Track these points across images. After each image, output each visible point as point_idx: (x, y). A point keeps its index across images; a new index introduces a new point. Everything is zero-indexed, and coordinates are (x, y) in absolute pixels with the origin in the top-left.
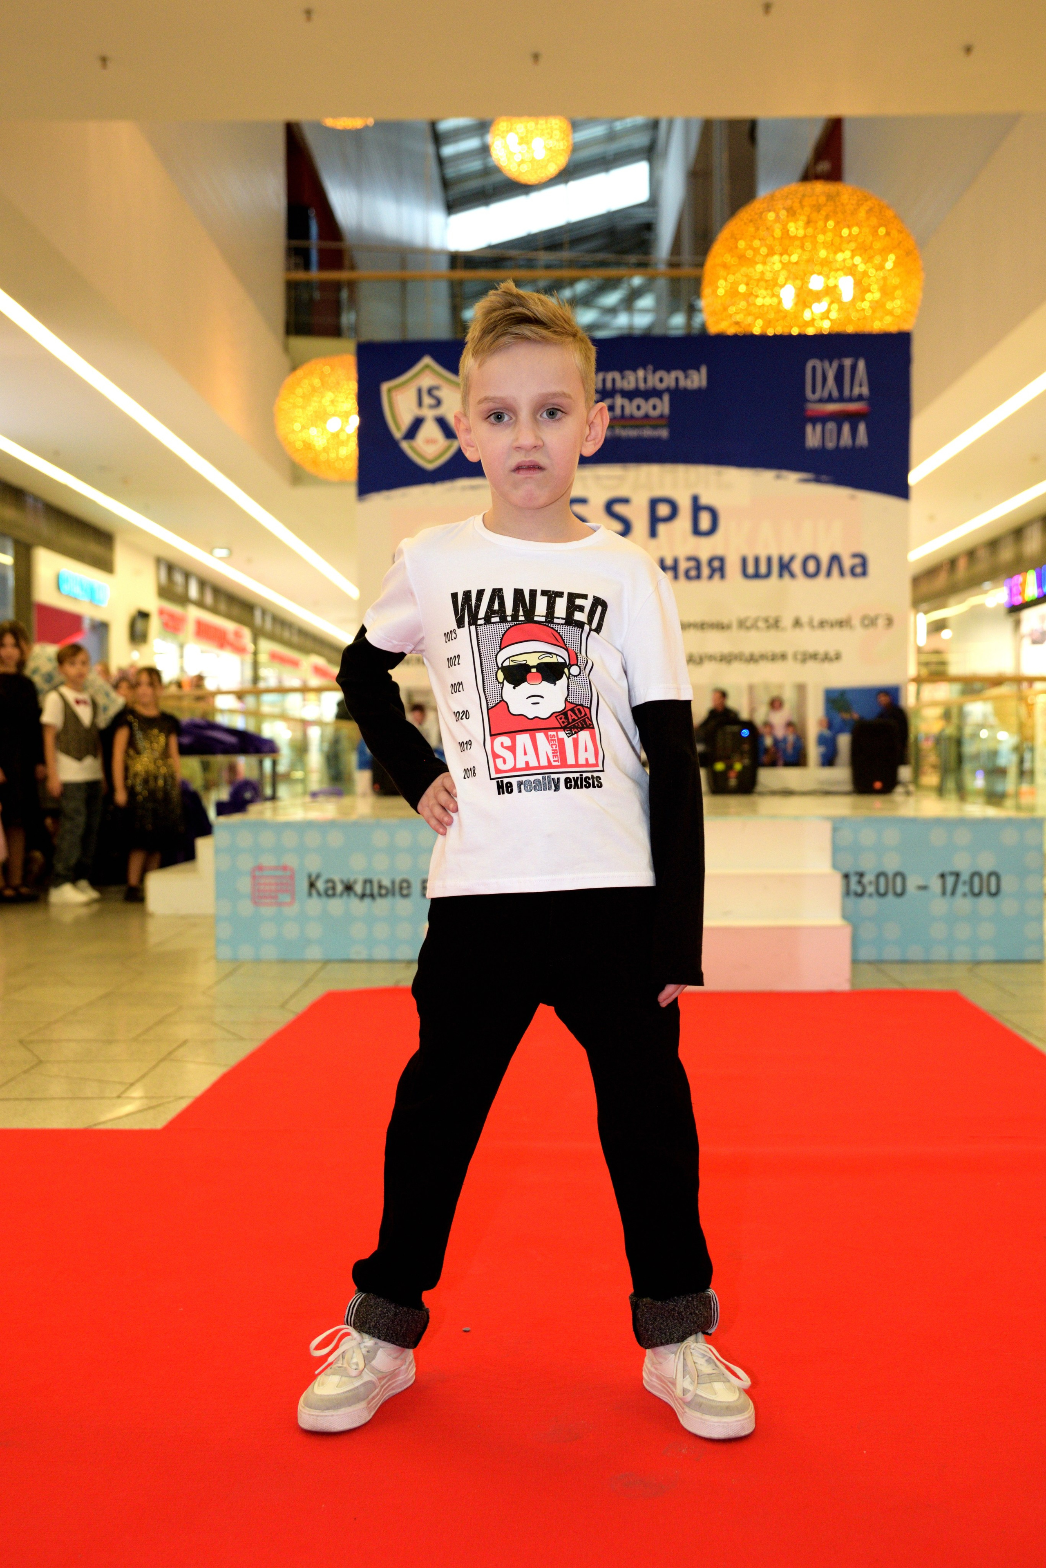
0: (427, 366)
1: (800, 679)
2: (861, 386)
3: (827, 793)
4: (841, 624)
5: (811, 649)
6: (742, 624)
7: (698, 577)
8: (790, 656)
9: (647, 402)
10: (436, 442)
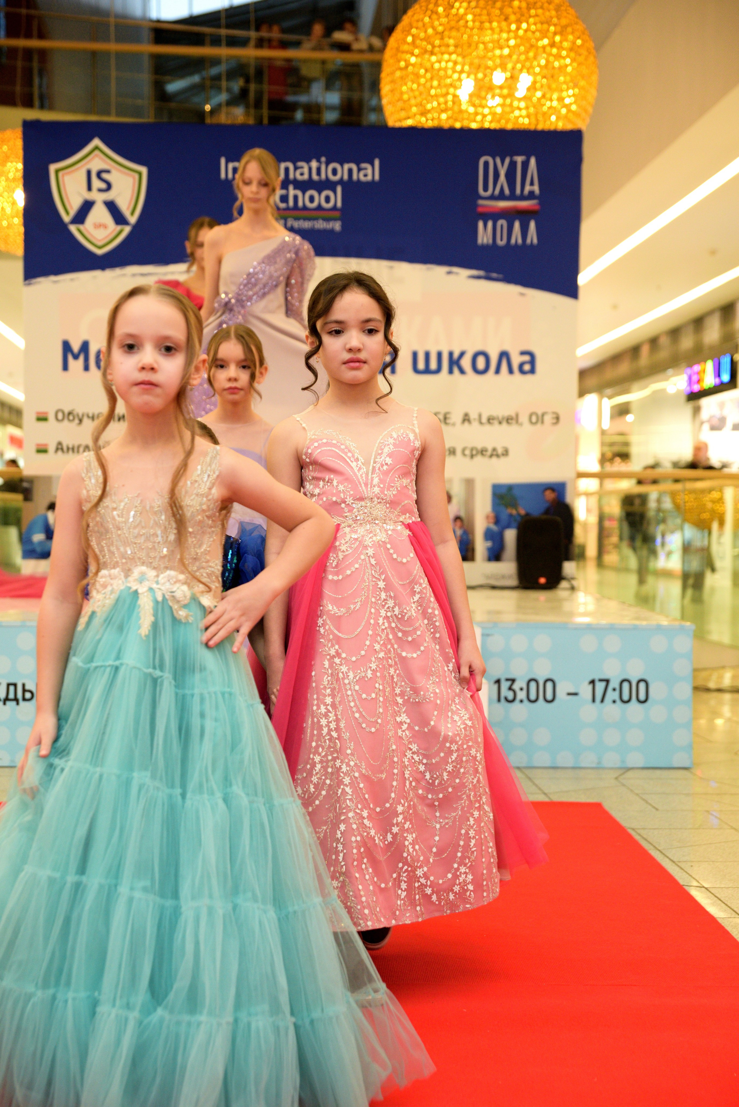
0: (97, 148)
1: (469, 475)
2: (532, 184)
3: (494, 588)
4: (508, 420)
5: (479, 447)
8: (459, 452)
9: (320, 193)
10: (105, 227)
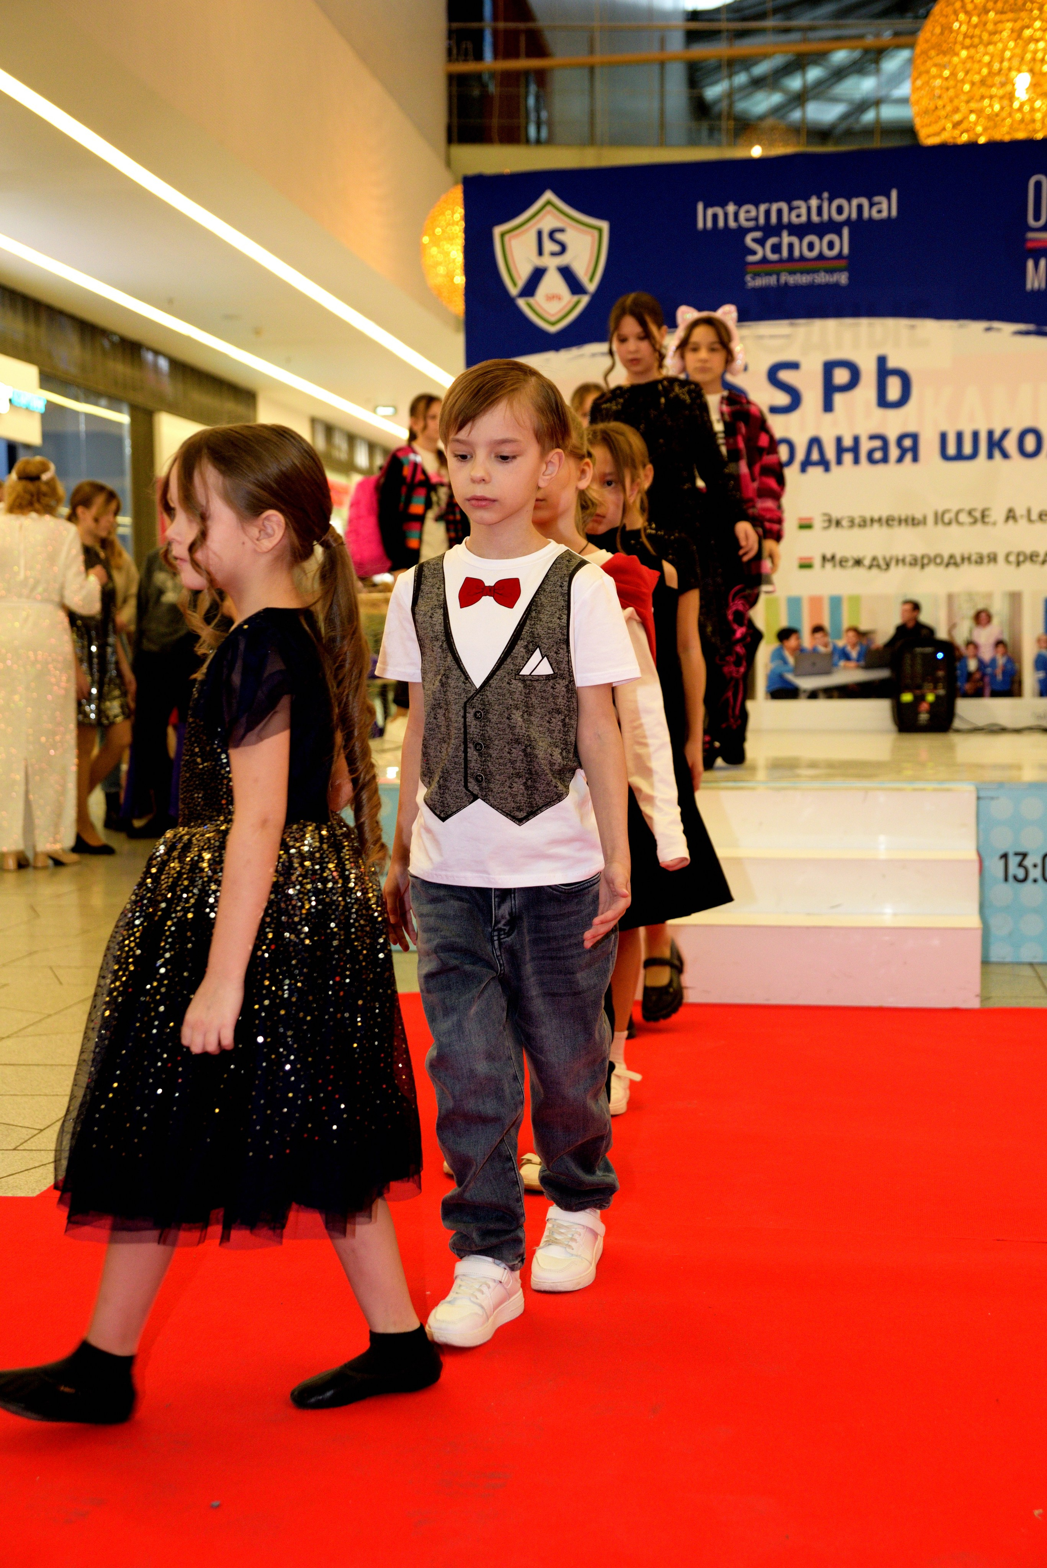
0: (549, 203)
1: (1014, 587)
5: (1028, 550)
6: (939, 518)
7: (885, 460)
8: (1001, 558)
9: (821, 238)
10: (559, 298)
